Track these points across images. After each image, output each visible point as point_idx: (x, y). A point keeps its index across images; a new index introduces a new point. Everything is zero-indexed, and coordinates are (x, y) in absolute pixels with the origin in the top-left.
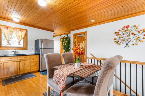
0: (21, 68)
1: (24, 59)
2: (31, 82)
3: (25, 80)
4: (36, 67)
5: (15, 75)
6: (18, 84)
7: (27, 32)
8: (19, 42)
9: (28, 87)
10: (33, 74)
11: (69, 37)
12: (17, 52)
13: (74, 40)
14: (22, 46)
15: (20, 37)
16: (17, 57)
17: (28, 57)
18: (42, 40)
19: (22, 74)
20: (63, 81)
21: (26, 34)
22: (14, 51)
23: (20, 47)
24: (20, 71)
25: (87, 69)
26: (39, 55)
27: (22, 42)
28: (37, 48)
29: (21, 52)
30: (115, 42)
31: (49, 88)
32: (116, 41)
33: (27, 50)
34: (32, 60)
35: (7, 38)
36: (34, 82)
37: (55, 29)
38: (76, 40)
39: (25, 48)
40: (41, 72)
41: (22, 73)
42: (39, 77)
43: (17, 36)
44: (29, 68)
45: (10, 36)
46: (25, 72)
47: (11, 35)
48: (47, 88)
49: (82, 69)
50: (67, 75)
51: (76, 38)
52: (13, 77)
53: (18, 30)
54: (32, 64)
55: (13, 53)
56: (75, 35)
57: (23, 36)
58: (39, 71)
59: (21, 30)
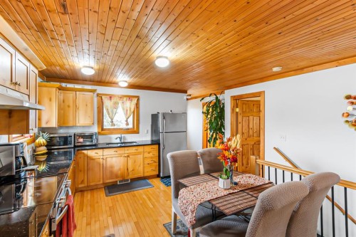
0: (130, 169)
1: (133, 151)
2: (144, 196)
3: (135, 192)
4: (154, 169)
5: (121, 179)
6: (125, 197)
7: (138, 100)
8: (127, 121)
9: (140, 205)
10: (149, 181)
11: (223, 102)
12: (124, 138)
13: (233, 110)
14: (130, 126)
15: (129, 111)
16: (123, 148)
17: (141, 149)
18: (164, 116)
19: (131, 179)
20: (192, 212)
21: (137, 105)
22: (119, 136)
23: (128, 129)
24: (128, 174)
25: (245, 194)
26: (159, 144)
27: (130, 120)
28: (155, 129)
29: (130, 138)
30: (347, 121)
31: (175, 215)
32: (349, 119)
33: (138, 133)
34: (146, 155)
35: (111, 115)
36: (150, 199)
37: (190, 88)
38: (237, 110)
39: (135, 131)
40: (162, 178)
41: (131, 176)
42: (159, 188)
43: (123, 109)
44: (141, 168)
45: (115, 110)
46: (136, 176)
47: (116, 108)
48: (171, 216)
49: (233, 193)
50: (199, 203)
51: (237, 104)
52: (118, 183)
53: (125, 98)
54: (147, 162)
55: (118, 141)
56: (236, 99)
57: (132, 110)
58: (158, 176)
59: (130, 97)
